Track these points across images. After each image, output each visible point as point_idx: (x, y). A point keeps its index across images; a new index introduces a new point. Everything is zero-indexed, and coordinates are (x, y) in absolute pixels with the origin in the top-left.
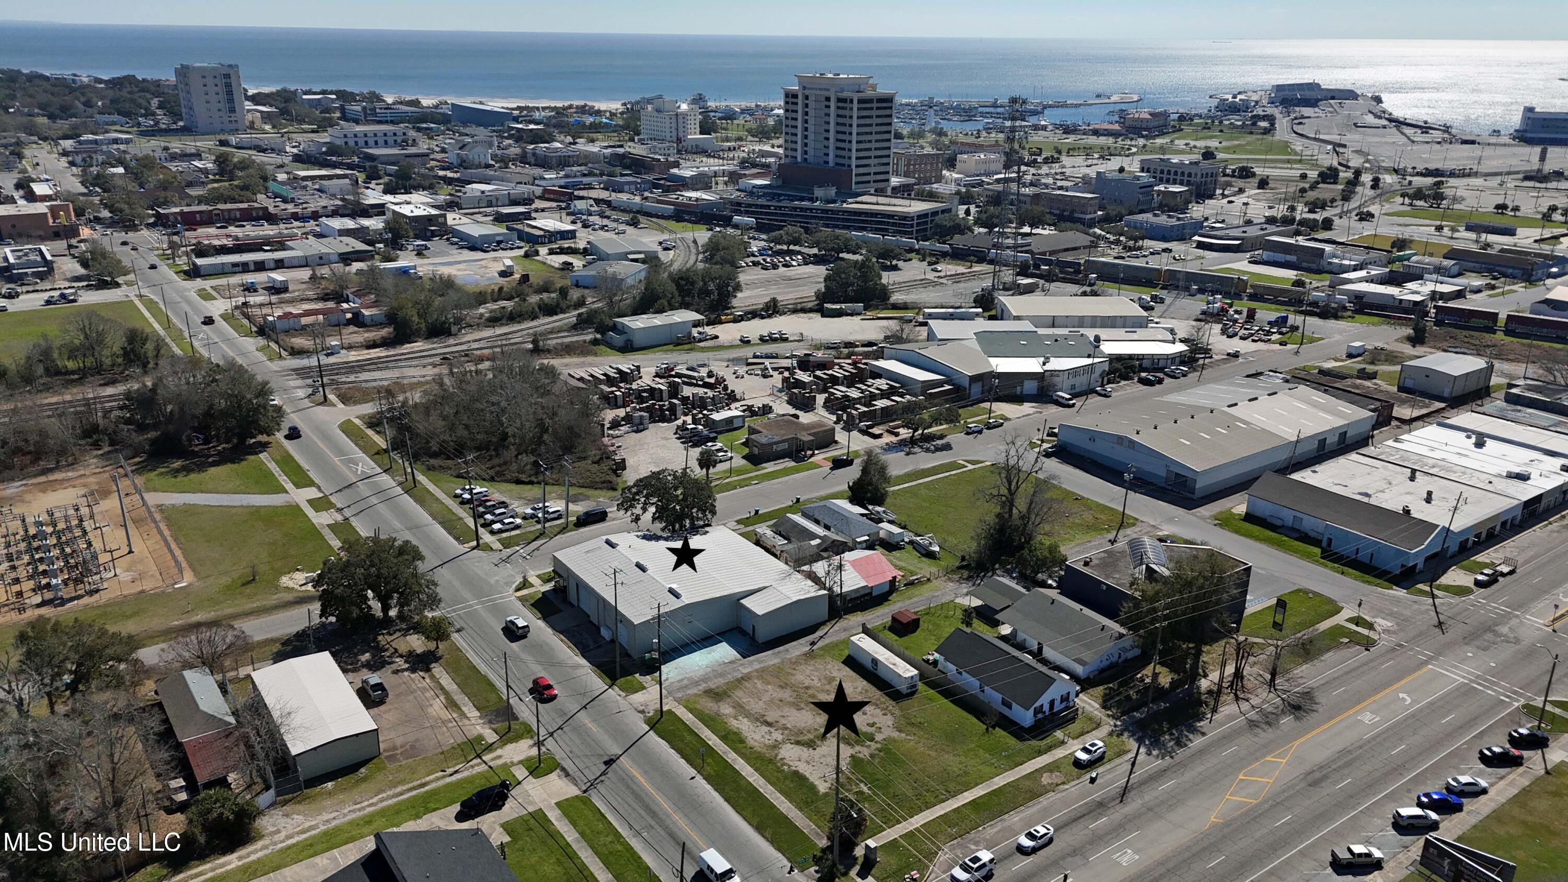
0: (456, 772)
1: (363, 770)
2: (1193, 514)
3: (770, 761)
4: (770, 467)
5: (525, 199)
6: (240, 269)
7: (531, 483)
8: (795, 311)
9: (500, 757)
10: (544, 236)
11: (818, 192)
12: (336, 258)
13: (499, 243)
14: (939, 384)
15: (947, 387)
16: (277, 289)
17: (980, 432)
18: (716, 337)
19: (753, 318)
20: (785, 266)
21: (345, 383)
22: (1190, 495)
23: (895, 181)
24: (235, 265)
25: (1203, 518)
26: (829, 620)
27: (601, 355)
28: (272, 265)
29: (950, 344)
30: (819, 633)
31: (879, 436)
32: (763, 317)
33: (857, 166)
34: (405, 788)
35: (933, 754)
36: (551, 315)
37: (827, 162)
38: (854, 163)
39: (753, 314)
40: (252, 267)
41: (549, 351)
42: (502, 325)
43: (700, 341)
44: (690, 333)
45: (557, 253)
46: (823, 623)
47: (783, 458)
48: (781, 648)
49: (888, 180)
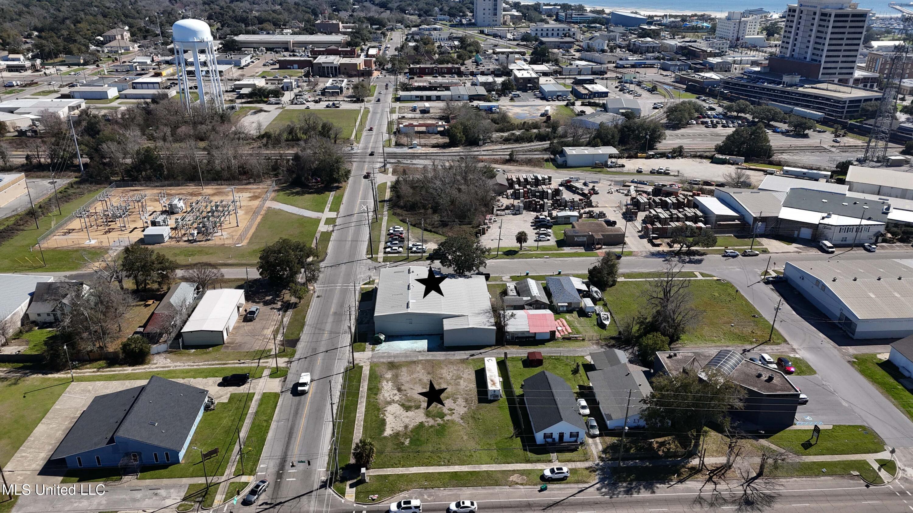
0: (243, 363)
1: (211, 349)
2: (838, 350)
3: (379, 410)
4: (567, 250)
5: (601, 72)
6: (419, 99)
7: (430, 231)
8: (695, 156)
9: (267, 362)
10: (586, 94)
11: (786, 79)
12: (467, 98)
13: (558, 96)
14: (732, 218)
15: (737, 222)
16: (425, 111)
17: (734, 257)
18: (623, 166)
19: (661, 157)
20: (724, 126)
21: (404, 163)
22: (851, 335)
23: (858, 74)
24: (417, 97)
25: (844, 354)
26: (495, 346)
27: (544, 168)
28: (435, 98)
29: (762, 193)
30: (482, 351)
31: (658, 245)
32: (668, 158)
33: (825, 62)
34: (217, 362)
35: (465, 438)
36: (541, 141)
37: (805, 58)
38: (823, 59)
39: (663, 155)
40: (425, 98)
41: (517, 161)
42: (509, 143)
43: (611, 167)
44: (607, 162)
45: (586, 105)
46: (490, 346)
47: (580, 246)
48: (453, 353)
49: (852, 74)
